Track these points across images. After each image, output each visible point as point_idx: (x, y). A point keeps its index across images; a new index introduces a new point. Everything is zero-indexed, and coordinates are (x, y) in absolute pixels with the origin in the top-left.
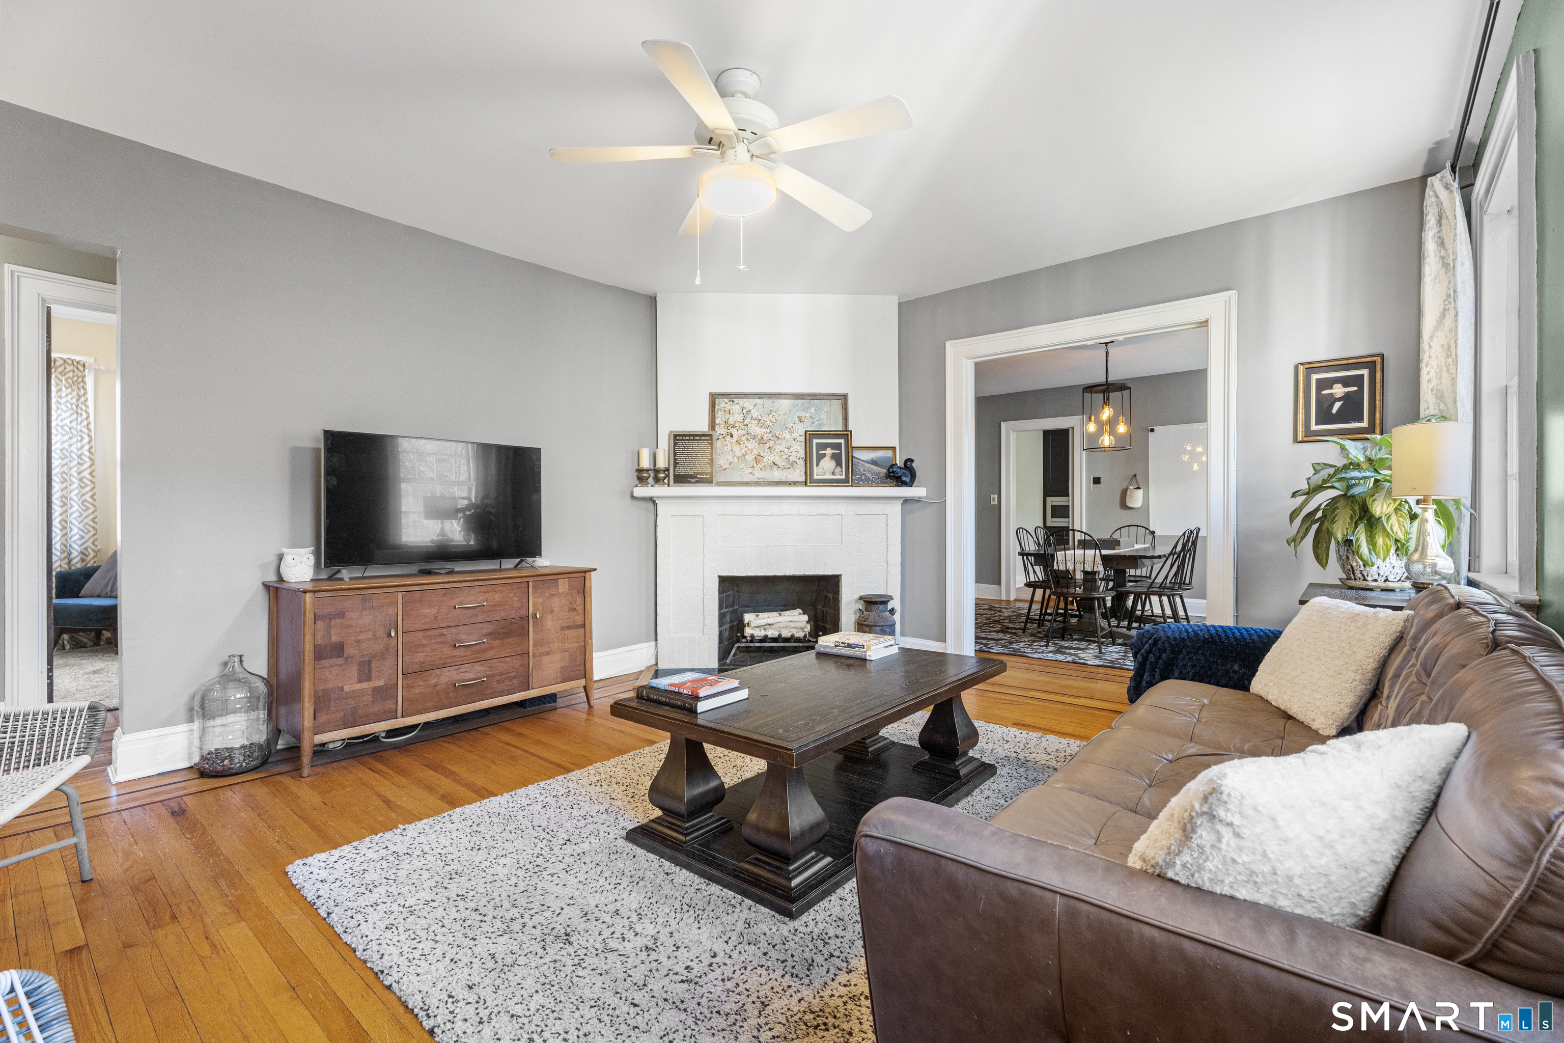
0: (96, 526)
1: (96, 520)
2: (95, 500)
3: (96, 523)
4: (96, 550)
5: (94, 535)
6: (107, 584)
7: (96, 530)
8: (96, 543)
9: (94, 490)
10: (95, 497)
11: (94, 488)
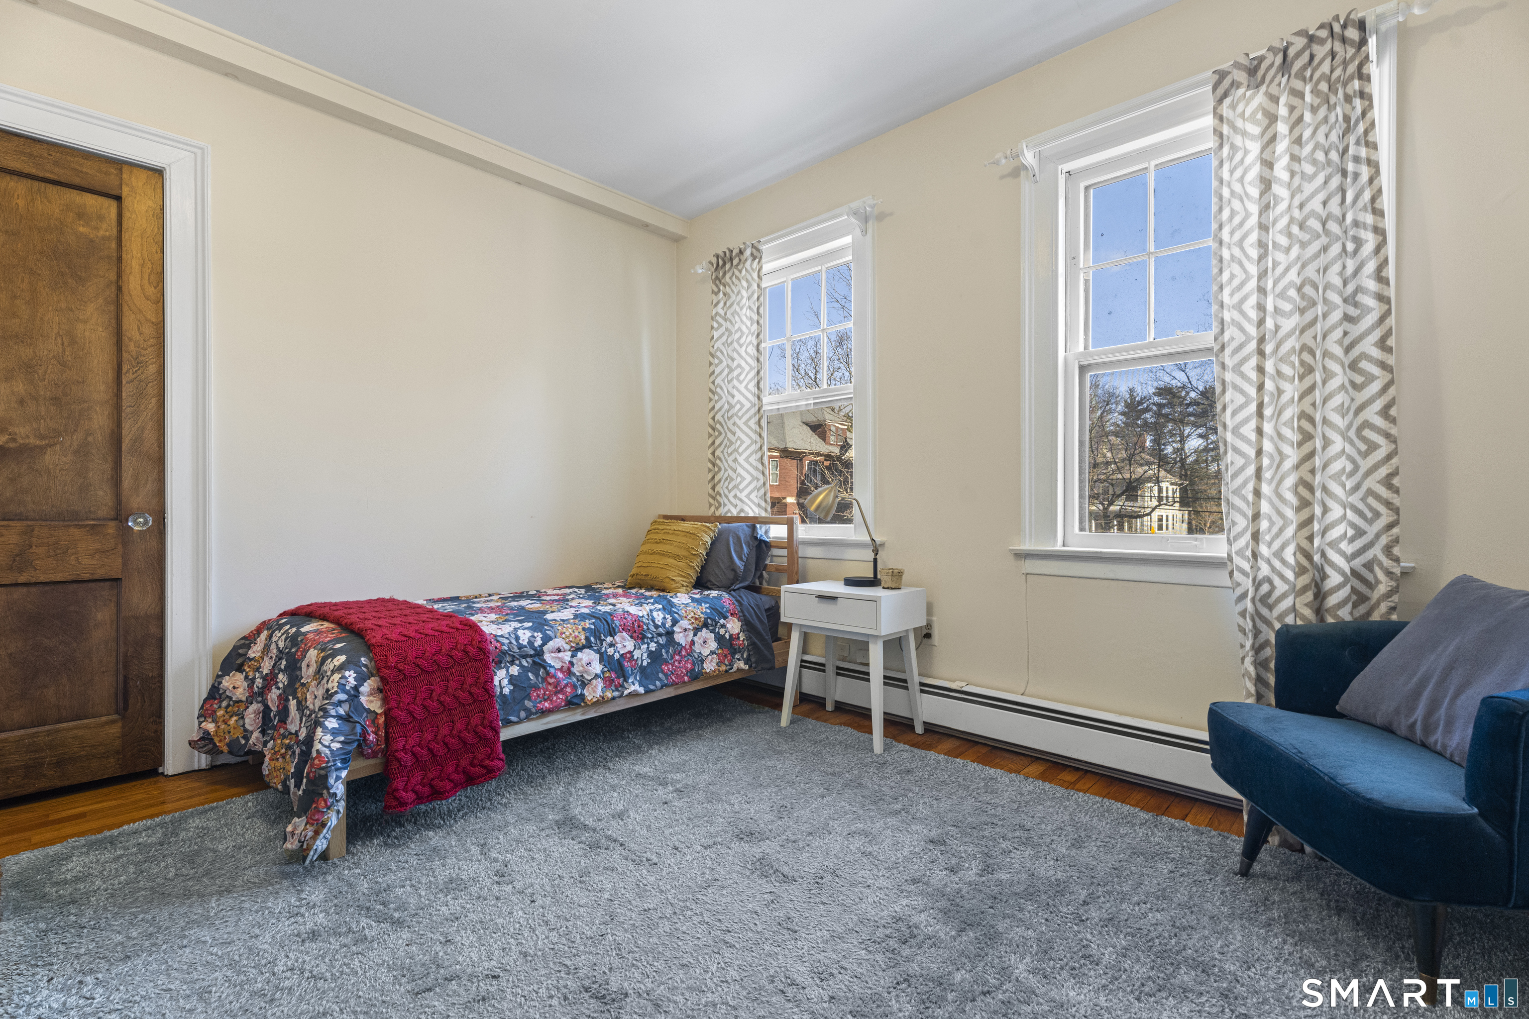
0: (1396, 500)
1: (1396, 481)
2: (1393, 421)
3: (1397, 491)
4: (1397, 571)
5: (1390, 526)
6: (1416, 694)
7: (1397, 511)
8: (1396, 551)
9: (1392, 391)
10: (1393, 412)
11: (1391, 383)
